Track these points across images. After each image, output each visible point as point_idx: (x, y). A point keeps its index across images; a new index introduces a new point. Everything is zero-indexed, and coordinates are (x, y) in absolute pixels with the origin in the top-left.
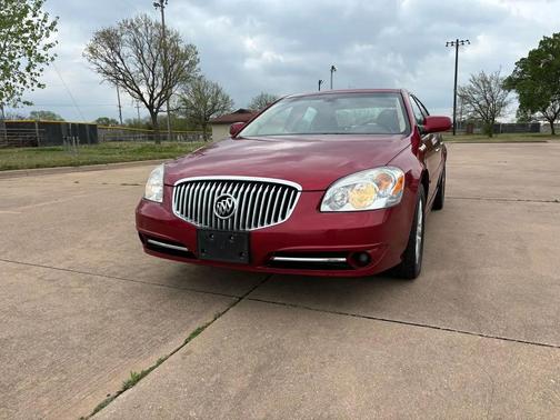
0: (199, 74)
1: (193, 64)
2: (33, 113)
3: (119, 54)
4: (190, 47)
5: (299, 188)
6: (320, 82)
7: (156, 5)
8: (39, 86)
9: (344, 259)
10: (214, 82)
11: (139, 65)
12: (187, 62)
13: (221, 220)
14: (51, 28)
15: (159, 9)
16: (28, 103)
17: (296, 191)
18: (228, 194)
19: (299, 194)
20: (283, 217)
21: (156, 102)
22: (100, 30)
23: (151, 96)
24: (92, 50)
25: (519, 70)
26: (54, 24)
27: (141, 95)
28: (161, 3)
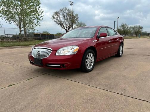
1: (77, 19)
2: (43, 32)
3: (59, 17)
4: (76, 15)
6: (115, 22)
7: (70, 4)
8: (40, 26)
9: (60, 66)
10: (84, 23)
11: (64, 20)
12: (75, 18)
14: (42, 13)
15: (71, 5)
16: (37, 30)
18: (39, 51)
19: (52, 51)
21: (68, 29)
22: (55, 12)
23: (67, 27)
24: (53, 17)
26: (43, 12)
27: (64, 27)
28: (72, 4)
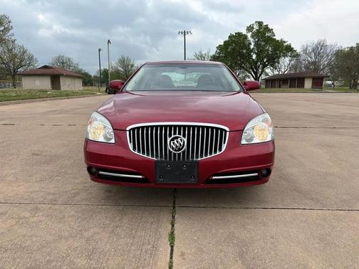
0: (13, 38)
1: (7, 30)
4: (4, 17)
5: (228, 129)
6: (99, 50)
9: (256, 174)
13: (175, 154)
17: (226, 131)
18: (177, 135)
19: (228, 133)
20: (220, 150)
25: (218, 51)
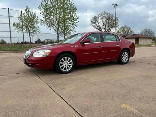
3: (98, 22)
15: (115, 8)
24: (92, 22)
26: (78, 17)
28: (116, 6)
